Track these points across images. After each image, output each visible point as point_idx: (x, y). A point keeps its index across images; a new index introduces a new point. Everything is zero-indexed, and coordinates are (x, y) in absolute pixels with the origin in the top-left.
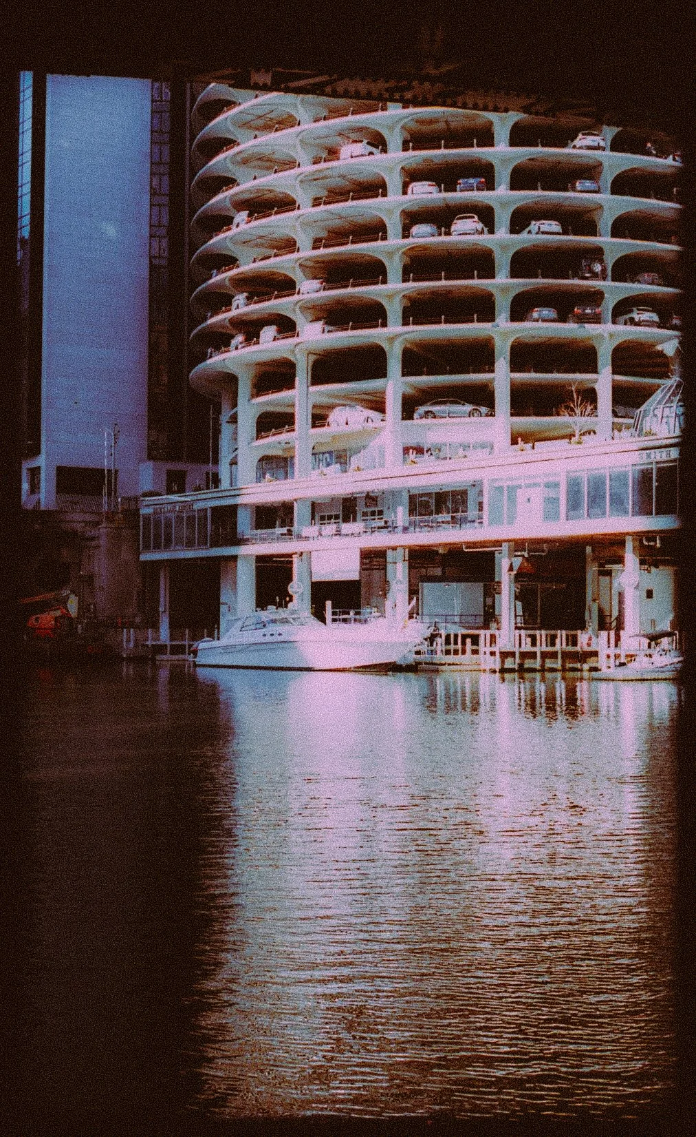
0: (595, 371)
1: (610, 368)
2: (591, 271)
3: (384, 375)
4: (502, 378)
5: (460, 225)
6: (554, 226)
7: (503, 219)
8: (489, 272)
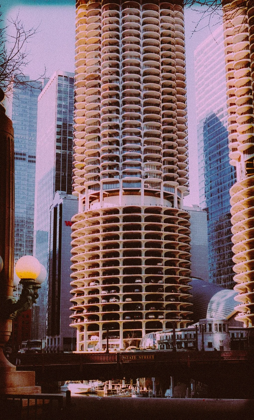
0: (142, 328)
1: (145, 327)
2: (138, 308)
3: (98, 330)
4: (121, 331)
5: (111, 300)
6: (130, 299)
7: (121, 298)
8: (118, 309)
